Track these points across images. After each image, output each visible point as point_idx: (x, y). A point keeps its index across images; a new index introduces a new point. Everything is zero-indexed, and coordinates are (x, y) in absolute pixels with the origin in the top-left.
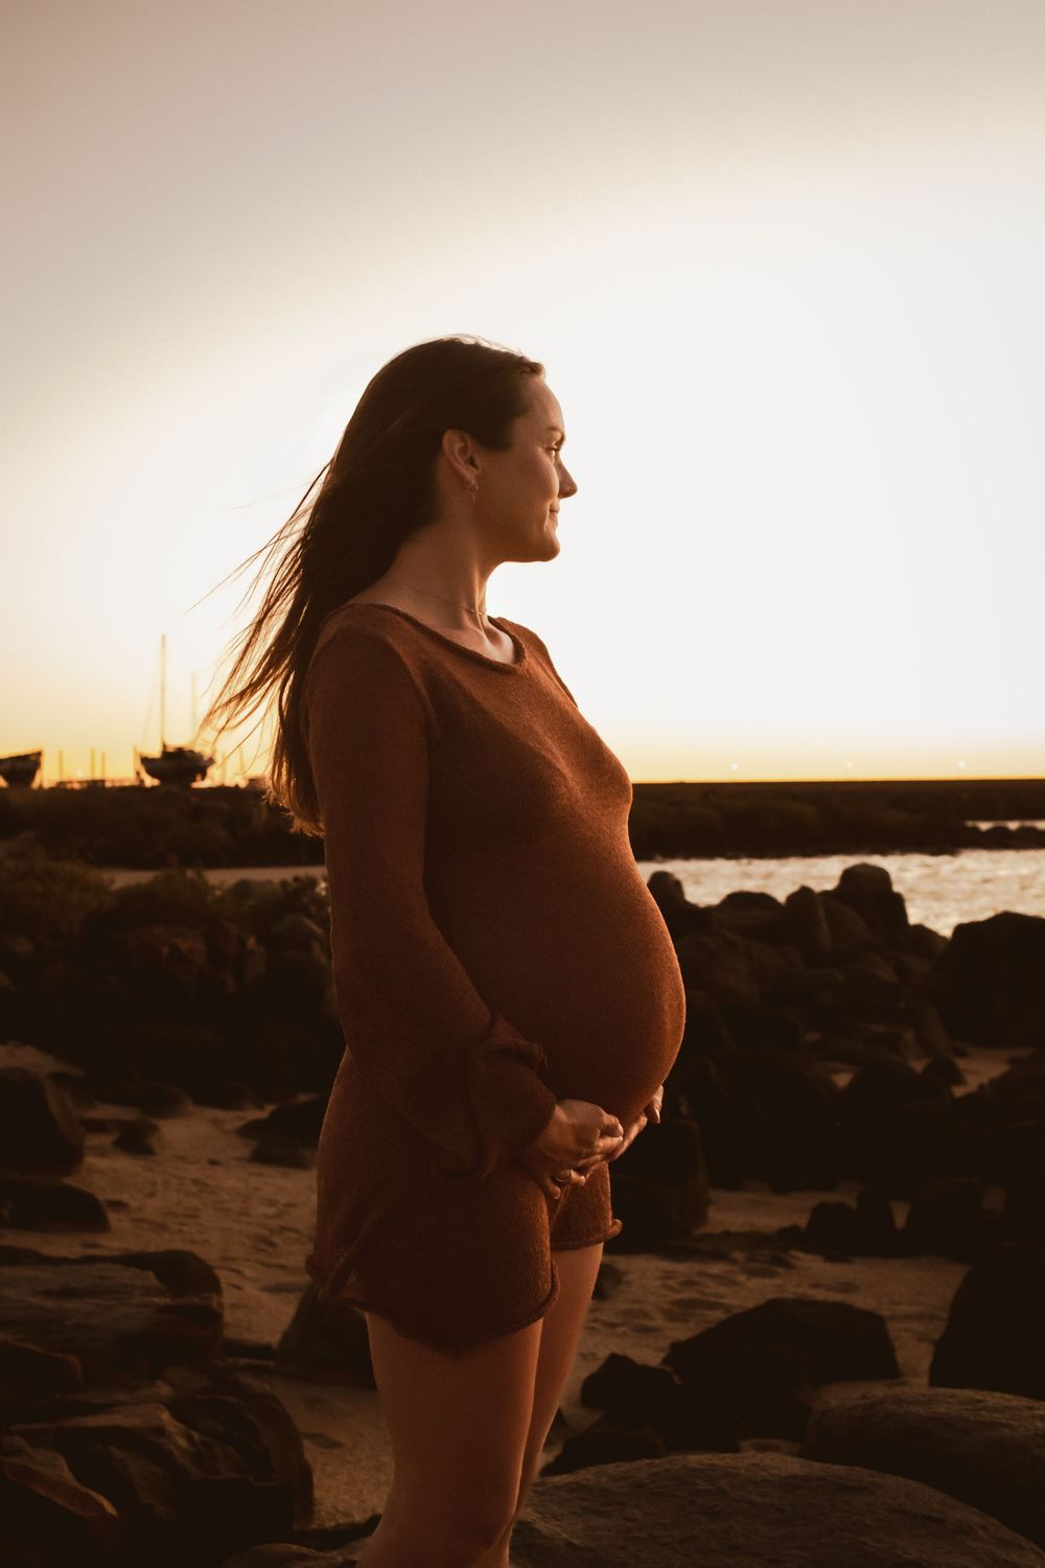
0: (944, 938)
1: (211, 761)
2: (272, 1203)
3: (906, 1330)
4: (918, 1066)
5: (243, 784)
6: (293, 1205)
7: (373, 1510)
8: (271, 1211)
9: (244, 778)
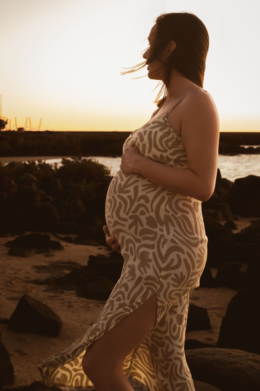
0: (232, 182)
1: (6, 123)
2: (13, 269)
3: (214, 313)
4: (223, 223)
5: (16, 130)
6: (20, 270)
7: (34, 379)
8: (12, 272)
9: (17, 128)
